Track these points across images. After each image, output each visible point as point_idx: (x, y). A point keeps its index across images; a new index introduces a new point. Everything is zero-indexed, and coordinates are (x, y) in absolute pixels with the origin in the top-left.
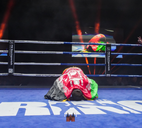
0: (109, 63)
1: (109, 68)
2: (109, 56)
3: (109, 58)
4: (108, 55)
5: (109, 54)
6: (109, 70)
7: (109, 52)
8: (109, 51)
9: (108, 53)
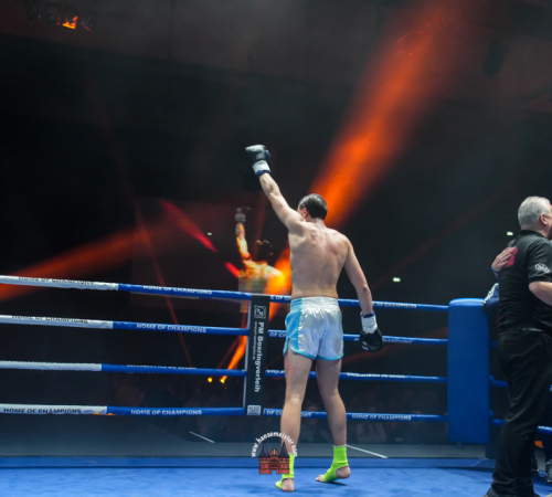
0: (258, 363)
1: (257, 382)
2: (261, 339)
3: (260, 344)
4: (258, 335)
5: (261, 331)
6: (257, 389)
7: (262, 324)
8: (261, 320)
9: (259, 326)
